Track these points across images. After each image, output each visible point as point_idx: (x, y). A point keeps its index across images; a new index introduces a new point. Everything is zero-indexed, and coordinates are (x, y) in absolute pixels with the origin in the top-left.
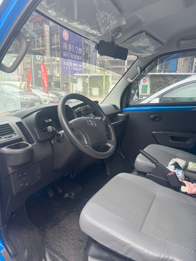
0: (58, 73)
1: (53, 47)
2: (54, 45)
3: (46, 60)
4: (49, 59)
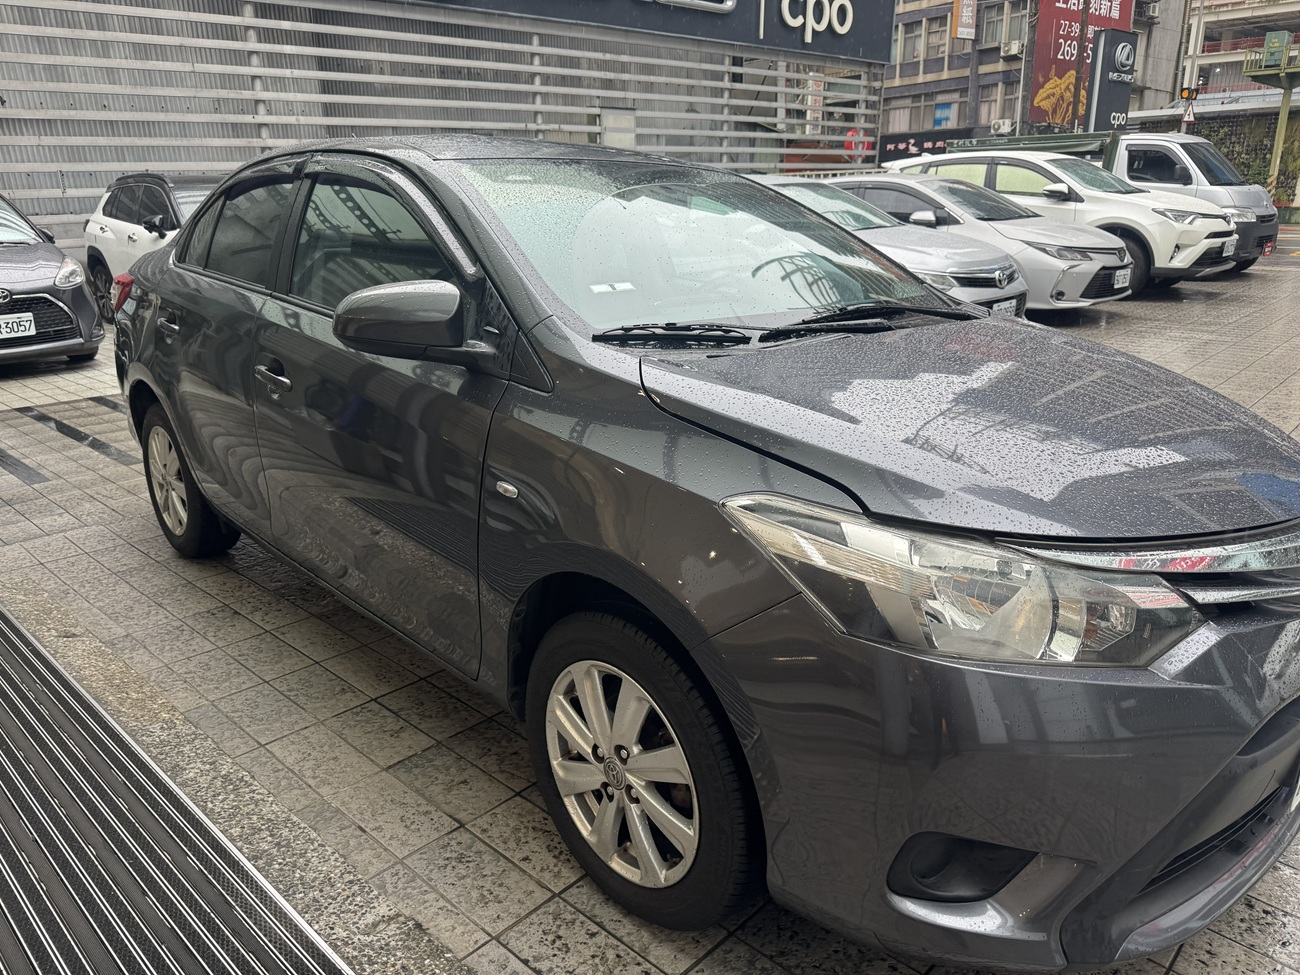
0: (1003, 117)
3: (949, 56)
4: (965, 52)
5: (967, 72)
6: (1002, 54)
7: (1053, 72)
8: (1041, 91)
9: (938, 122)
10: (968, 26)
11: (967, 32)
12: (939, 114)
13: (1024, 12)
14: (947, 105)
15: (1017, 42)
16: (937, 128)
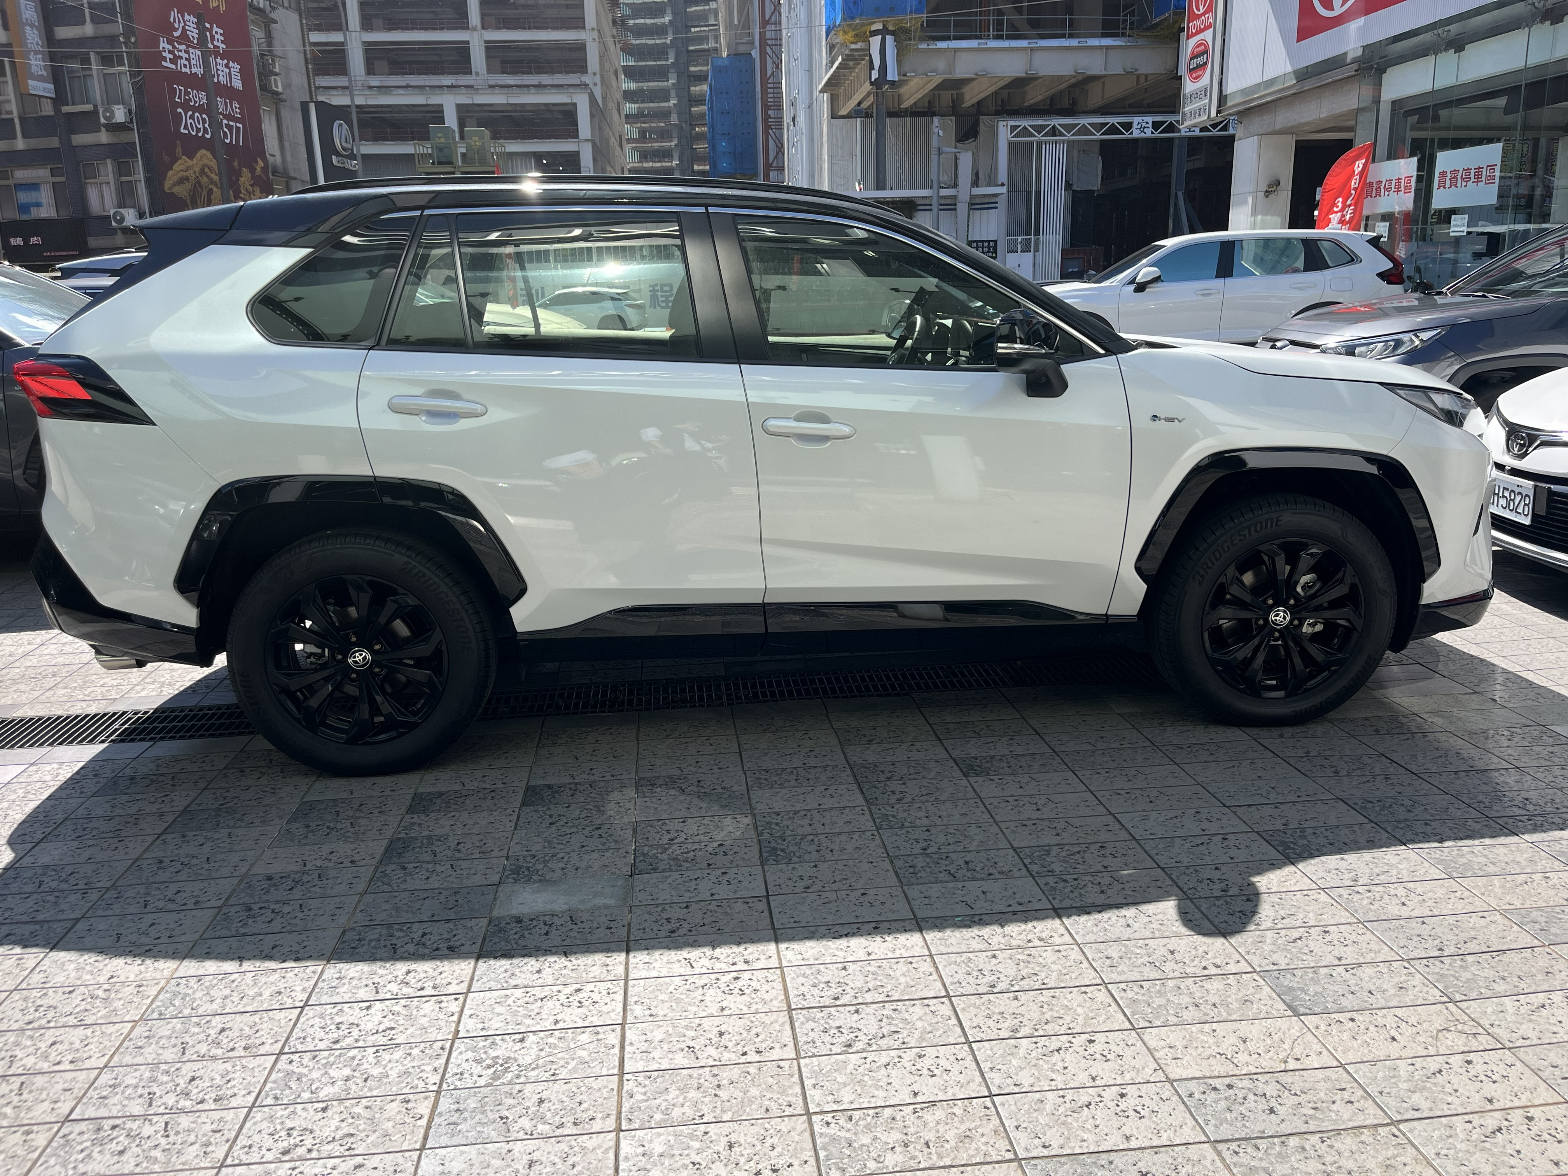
0: (122, 204)
1: (63, 32)
2: (75, 17)
3: (21, 119)
4: (44, 114)
5: (54, 142)
6: (103, 121)
7: (179, 150)
8: (170, 173)
9: (24, 208)
10: (40, 78)
11: (42, 88)
12: (23, 197)
13: (121, 69)
14: (34, 186)
15: (121, 107)
16: (25, 217)
